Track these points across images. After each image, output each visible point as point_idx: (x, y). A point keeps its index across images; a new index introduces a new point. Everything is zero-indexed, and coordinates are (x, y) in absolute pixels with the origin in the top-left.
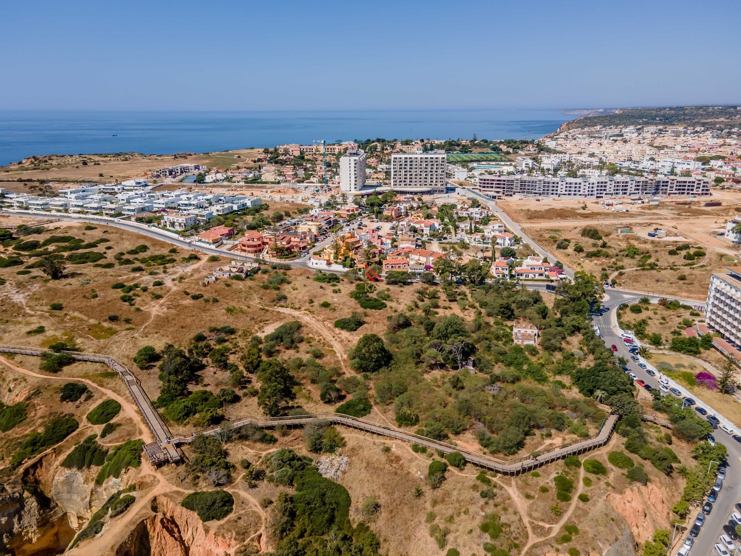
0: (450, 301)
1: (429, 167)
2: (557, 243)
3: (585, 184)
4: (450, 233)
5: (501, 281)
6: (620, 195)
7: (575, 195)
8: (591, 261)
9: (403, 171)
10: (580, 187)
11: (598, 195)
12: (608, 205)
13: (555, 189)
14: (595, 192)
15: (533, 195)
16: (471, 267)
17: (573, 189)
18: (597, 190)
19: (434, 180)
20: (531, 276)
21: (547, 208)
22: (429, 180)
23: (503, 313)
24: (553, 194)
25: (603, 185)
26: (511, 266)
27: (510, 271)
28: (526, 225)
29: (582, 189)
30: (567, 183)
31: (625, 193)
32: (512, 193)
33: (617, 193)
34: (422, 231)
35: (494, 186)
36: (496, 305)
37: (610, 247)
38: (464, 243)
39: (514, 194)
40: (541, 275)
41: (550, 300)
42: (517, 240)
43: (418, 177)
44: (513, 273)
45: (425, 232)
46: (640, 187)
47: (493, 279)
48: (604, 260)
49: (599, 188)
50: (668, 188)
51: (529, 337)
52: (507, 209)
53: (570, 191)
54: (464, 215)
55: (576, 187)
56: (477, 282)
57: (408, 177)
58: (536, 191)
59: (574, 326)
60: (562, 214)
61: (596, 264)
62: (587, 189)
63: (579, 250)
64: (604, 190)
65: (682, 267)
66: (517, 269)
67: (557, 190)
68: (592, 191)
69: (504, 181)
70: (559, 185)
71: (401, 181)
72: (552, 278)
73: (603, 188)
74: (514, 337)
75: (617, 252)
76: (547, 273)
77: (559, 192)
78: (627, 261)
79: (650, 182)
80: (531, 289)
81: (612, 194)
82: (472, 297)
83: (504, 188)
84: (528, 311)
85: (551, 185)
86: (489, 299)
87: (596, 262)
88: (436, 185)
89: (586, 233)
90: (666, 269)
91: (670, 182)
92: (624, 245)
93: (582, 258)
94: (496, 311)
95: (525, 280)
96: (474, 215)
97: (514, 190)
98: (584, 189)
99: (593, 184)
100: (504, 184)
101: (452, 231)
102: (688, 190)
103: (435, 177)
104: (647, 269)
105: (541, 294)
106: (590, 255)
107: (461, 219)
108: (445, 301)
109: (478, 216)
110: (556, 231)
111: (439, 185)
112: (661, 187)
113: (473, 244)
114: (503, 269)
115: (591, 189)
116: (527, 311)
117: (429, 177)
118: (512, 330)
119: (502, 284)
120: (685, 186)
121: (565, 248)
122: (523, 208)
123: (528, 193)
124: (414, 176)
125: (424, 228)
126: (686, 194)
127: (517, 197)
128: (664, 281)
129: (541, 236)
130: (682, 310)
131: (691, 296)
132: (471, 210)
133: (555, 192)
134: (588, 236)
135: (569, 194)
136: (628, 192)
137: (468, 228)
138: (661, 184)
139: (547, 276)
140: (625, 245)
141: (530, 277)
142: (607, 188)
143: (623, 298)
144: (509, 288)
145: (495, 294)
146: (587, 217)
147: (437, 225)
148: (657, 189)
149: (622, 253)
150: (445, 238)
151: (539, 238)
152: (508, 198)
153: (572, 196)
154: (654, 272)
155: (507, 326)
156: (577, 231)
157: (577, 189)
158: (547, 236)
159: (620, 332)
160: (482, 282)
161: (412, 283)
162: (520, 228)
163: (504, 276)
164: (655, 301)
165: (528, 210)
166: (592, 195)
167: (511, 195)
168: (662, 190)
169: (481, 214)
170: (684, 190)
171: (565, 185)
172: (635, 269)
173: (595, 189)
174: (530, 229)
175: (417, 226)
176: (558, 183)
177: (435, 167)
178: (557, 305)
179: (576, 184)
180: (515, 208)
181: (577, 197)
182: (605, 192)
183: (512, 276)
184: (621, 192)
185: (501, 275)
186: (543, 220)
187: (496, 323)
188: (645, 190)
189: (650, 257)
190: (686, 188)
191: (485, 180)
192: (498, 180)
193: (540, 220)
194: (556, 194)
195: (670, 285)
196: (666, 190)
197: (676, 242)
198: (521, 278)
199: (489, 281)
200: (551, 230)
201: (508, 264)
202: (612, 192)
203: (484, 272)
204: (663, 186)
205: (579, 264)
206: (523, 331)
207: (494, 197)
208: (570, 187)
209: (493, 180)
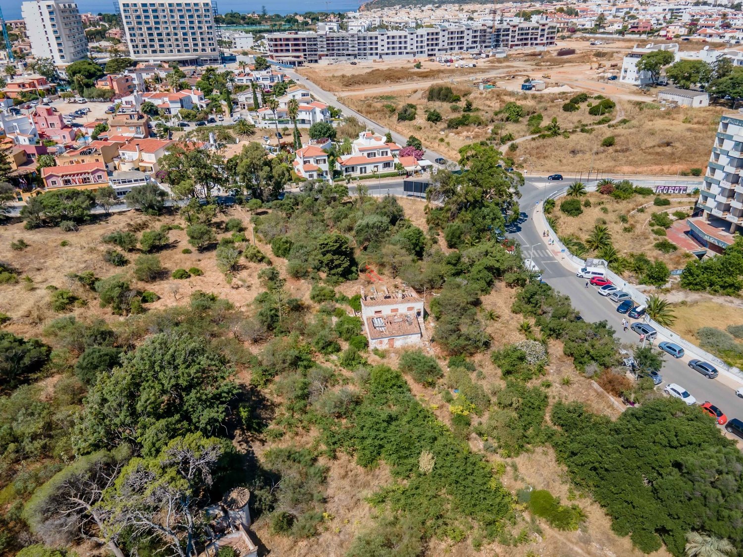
0: (202, 250)
1: (187, 20)
2: (397, 112)
3: (412, 36)
4: (222, 112)
5: (316, 186)
6: (456, 51)
7: (400, 53)
8: (458, 133)
9: (144, 27)
10: (405, 42)
11: (430, 53)
12: (447, 61)
13: (374, 46)
14: (426, 49)
15: (346, 58)
16: (246, 161)
17: (397, 45)
18: (428, 45)
19: (200, 43)
20: (370, 169)
21: (369, 70)
22: (191, 42)
23: (331, 266)
24: (371, 54)
25: (435, 37)
26: (332, 155)
27: (332, 163)
28: (344, 94)
29: (408, 45)
30: (388, 37)
31: (461, 48)
32: (317, 58)
33: (451, 49)
34: (169, 110)
35: (290, 48)
36: (311, 244)
37: (477, 110)
38: (244, 125)
39: (320, 58)
40: (387, 165)
41: (416, 212)
42: (335, 114)
43: (173, 37)
44: (338, 167)
45: (173, 112)
46: (478, 39)
47: (301, 184)
48: (477, 130)
49: (430, 42)
50: (510, 38)
51: (404, 325)
52: (313, 76)
53: (393, 48)
54: (245, 83)
55: (400, 43)
56: (266, 193)
57: (156, 37)
58: (350, 52)
59: (489, 269)
60: (392, 76)
61: (467, 137)
62: (415, 45)
63: (434, 118)
64: (437, 45)
65: (596, 127)
66: (344, 158)
67: (377, 49)
68: (422, 47)
69: (304, 39)
70: (379, 41)
71: (145, 46)
72: (409, 169)
73: (434, 42)
74: (366, 330)
75: (491, 114)
76: (397, 160)
77: (379, 51)
78: (510, 128)
79: (489, 30)
80: (378, 196)
81: (446, 50)
82: (256, 230)
83: (304, 50)
84: (387, 249)
85: (368, 41)
86: (294, 231)
87: (465, 133)
88: (203, 50)
89: (435, 94)
90: (574, 132)
91: (511, 29)
92: (496, 105)
93: (443, 130)
94: (313, 262)
95: (361, 178)
96: (261, 81)
97: (319, 53)
98: (412, 45)
99: (422, 36)
100: (304, 45)
101: (226, 109)
102: (531, 39)
103: (199, 37)
104: (549, 136)
105: (400, 203)
106: (453, 125)
107: (240, 88)
108: (187, 252)
109: (267, 83)
110: (388, 98)
111: (208, 49)
112: (502, 38)
113: (262, 124)
114: (317, 162)
115: (419, 44)
116: (384, 251)
117: (190, 37)
118: (358, 309)
119: (320, 191)
120: (528, 34)
121: (412, 118)
122: (336, 75)
123: (339, 55)
124: (164, 37)
125: (171, 106)
126: (529, 46)
127: (324, 62)
128: (584, 152)
129: (370, 106)
130: (640, 198)
131: (639, 170)
132: (256, 74)
133: (374, 52)
134: (439, 99)
135: (393, 54)
136: (465, 46)
137: (252, 101)
138: (502, 33)
139: (399, 167)
140: (498, 105)
141: (369, 172)
142: (440, 42)
143: (536, 189)
144: (334, 199)
145: (308, 215)
146: (426, 77)
147: (195, 99)
148: (498, 41)
149: (500, 116)
150: (212, 121)
151: (367, 108)
152: (313, 65)
153: (397, 55)
154: (560, 138)
155: (344, 299)
156: (419, 94)
157: (403, 45)
158: (378, 105)
159: (575, 264)
160: (277, 193)
161: (108, 215)
162: (335, 98)
163: (320, 175)
164: (591, 188)
165: (343, 76)
166: (421, 52)
167: (316, 61)
168: (503, 41)
169: (272, 79)
170: (526, 39)
171: (386, 40)
172: (529, 137)
173: (425, 44)
174: (351, 99)
175: (157, 102)
176: (376, 38)
177: (196, 20)
178: (435, 220)
179: (400, 37)
180: (323, 74)
181: (404, 56)
182: (437, 48)
183: (336, 174)
184: (457, 47)
185: (315, 174)
186: (366, 86)
187: (318, 297)
188: (484, 42)
189: (540, 117)
190: (529, 37)
191: (276, 40)
192: (295, 39)
193: (362, 86)
194: (377, 54)
195: (596, 157)
196: (507, 40)
197: (564, 93)
198: (354, 175)
199: (293, 189)
200: (382, 98)
201: (325, 151)
202: (446, 47)
203: (277, 170)
204: (503, 35)
205: (442, 140)
206: (386, 310)
207: (293, 63)
208: (393, 43)
209: (288, 40)
